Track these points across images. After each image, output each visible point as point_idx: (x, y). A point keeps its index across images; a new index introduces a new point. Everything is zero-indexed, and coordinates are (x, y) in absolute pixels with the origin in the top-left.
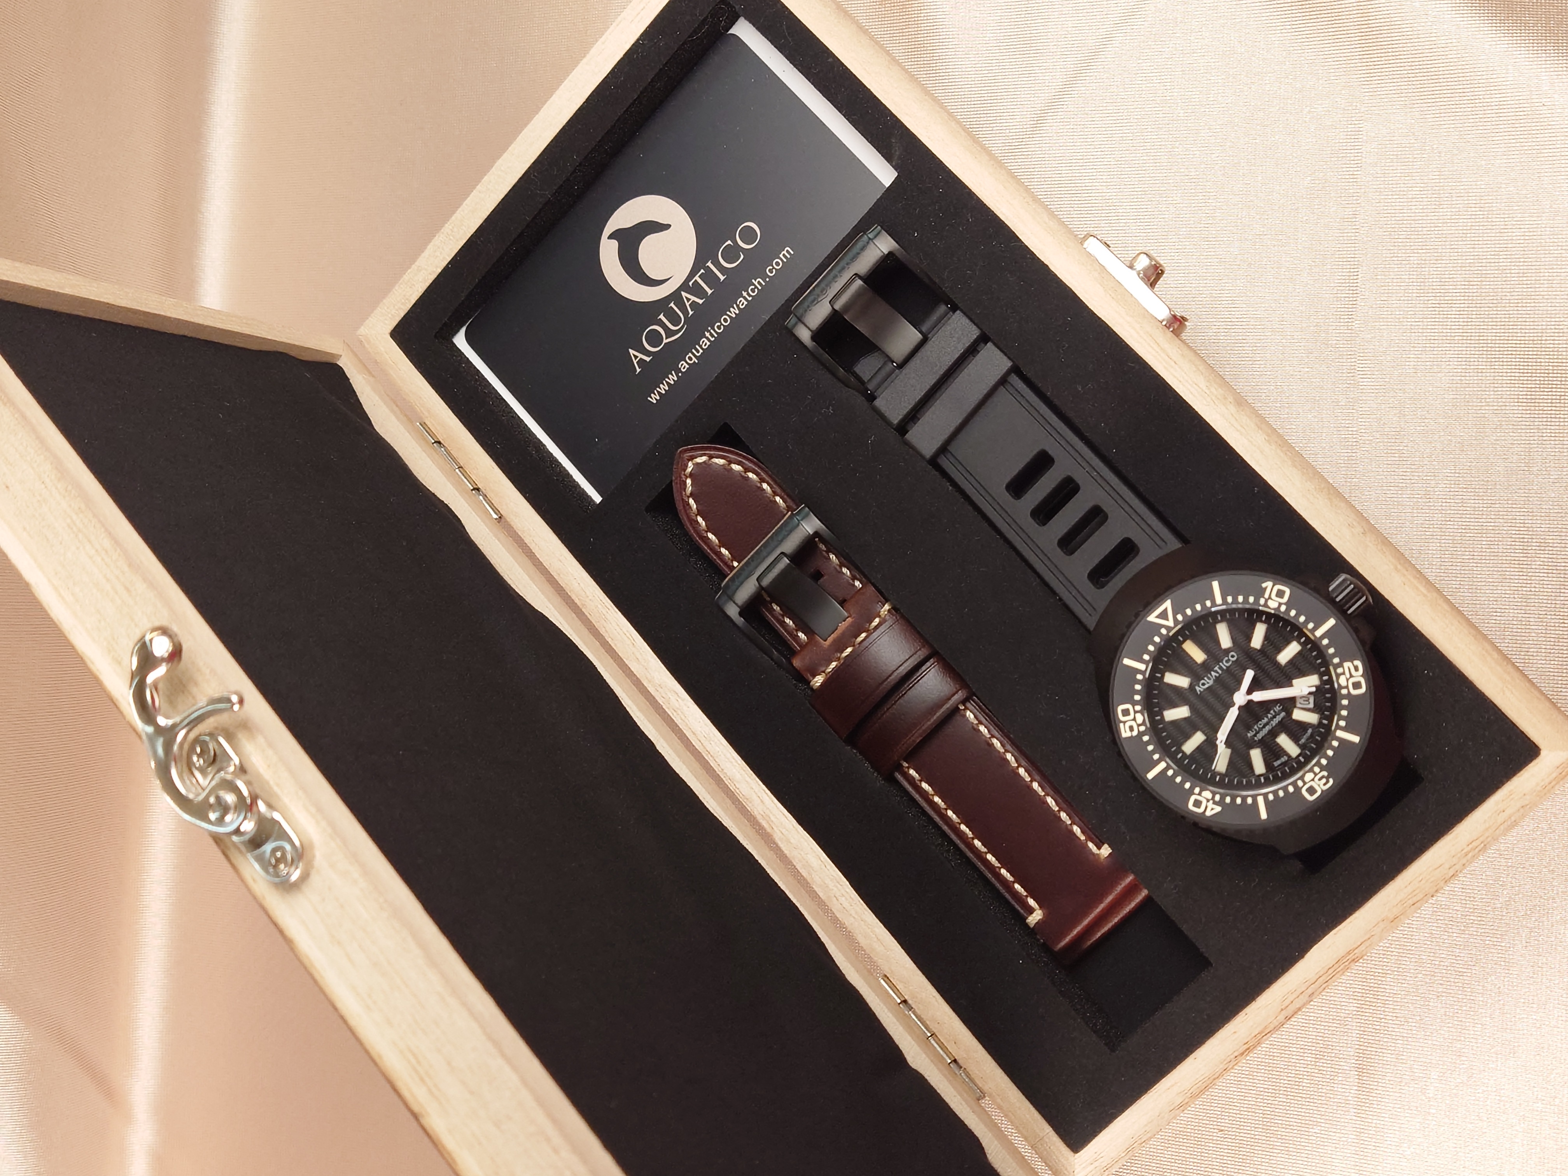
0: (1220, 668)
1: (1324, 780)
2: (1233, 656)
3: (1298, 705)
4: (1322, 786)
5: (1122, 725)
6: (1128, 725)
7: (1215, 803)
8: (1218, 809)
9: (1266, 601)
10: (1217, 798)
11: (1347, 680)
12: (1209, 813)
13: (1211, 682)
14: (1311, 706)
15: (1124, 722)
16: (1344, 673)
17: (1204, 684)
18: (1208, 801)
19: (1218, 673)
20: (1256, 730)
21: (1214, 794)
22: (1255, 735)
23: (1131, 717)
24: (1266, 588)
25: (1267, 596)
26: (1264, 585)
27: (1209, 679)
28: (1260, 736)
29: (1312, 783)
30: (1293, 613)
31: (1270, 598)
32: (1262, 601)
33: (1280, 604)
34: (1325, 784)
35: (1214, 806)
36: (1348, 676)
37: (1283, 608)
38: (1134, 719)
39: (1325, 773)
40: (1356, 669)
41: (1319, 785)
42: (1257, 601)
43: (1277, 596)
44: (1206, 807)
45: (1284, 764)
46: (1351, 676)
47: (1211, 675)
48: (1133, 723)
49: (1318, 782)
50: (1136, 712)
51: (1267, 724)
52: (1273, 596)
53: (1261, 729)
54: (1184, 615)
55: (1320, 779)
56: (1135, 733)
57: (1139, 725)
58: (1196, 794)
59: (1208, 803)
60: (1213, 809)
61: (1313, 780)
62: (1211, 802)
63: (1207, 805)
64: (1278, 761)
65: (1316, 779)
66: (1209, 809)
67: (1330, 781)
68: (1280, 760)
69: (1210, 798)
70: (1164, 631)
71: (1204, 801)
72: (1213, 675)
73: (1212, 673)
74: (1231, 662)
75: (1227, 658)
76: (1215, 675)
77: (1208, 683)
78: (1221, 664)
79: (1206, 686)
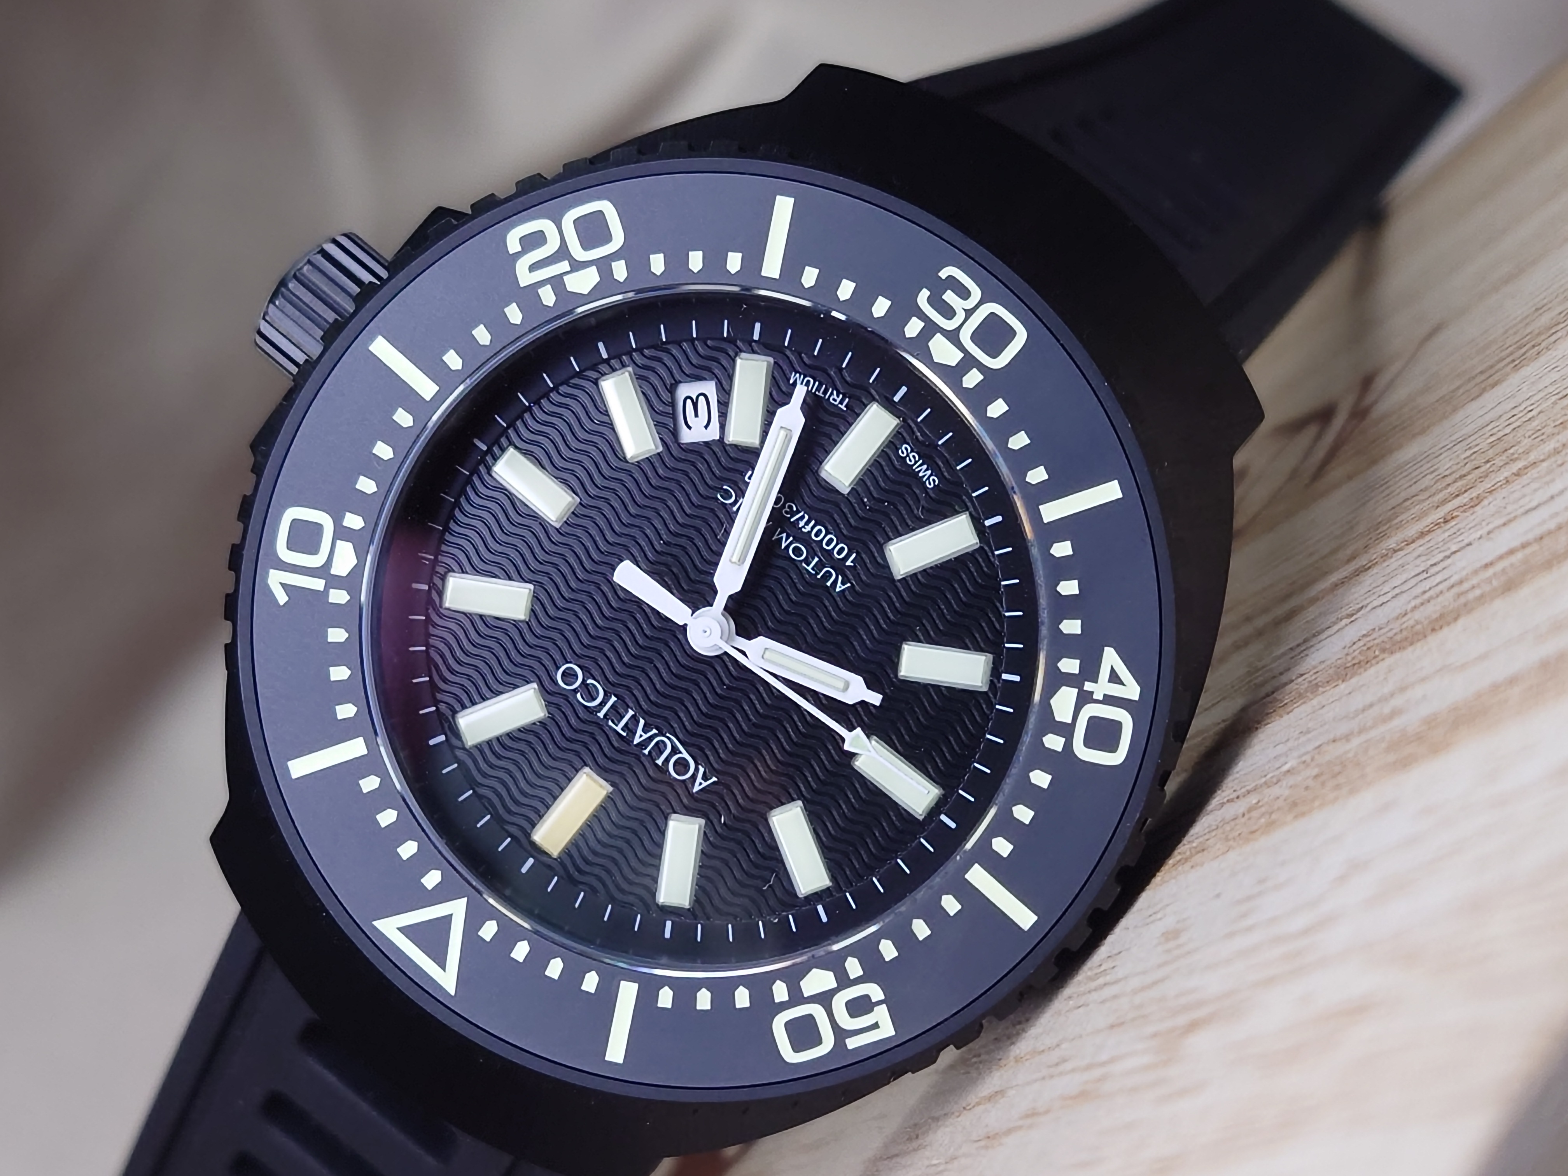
0: (616, 713)
2: (569, 676)
3: (713, 434)
4: (970, 304)
5: (852, 1043)
6: (847, 1022)
7: (1090, 671)
8: (1111, 658)
9: (334, 582)
10: (1070, 666)
11: (577, 266)
12: (1132, 690)
13: (669, 741)
14: (710, 388)
15: (841, 1034)
16: (557, 282)
17: (681, 765)
18: (1084, 698)
19: (634, 719)
20: (819, 566)
21: (1057, 680)
22: (839, 566)
23: (817, 1011)
24: (291, 590)
25: (318, 584)
26: (282, 598)
27: (659, 748)
28: (838, 549)
29: (965, 337)
30: (367, 485)
31: (323, 571)
32: (339, 597)
33: (341, 533)
35: (1104, 673)
36: (564, 266)
37: (354, 521)
38: (825, 999)
40: (535, 240)
41: (970, 313)
42: (337, 616)
43: (313, 550)
44: (1109, 700)
45: (928, 454)
46: (563, 253)
47: (643, 745)
48: (840, 1000)
50: (796, 999)
52: (314, 561)
53: (814, 548)
54: (420, 865)
55: (949, 313)
56: (875, 992)
57: (844, 981)
58: (1068, 745)
59: (1095, 697)
60: (1114, 678)
61: (953, 337)
62: (1088, 686)
63: (1101, 698)
64: (921, 474)
65: (949, 325)
66: (1115, 690)
67: (950, 277)
68: (914, 468)
69: (1076, 690)
70: (489, 930)
71: (1090, 710)
72: (645, 736)
73: (637, 740)
74: (590, 681)
75: (579, 695)
76: (645, 731)
77: (675, 751)
78: (601, 715)
79: (685, 755)
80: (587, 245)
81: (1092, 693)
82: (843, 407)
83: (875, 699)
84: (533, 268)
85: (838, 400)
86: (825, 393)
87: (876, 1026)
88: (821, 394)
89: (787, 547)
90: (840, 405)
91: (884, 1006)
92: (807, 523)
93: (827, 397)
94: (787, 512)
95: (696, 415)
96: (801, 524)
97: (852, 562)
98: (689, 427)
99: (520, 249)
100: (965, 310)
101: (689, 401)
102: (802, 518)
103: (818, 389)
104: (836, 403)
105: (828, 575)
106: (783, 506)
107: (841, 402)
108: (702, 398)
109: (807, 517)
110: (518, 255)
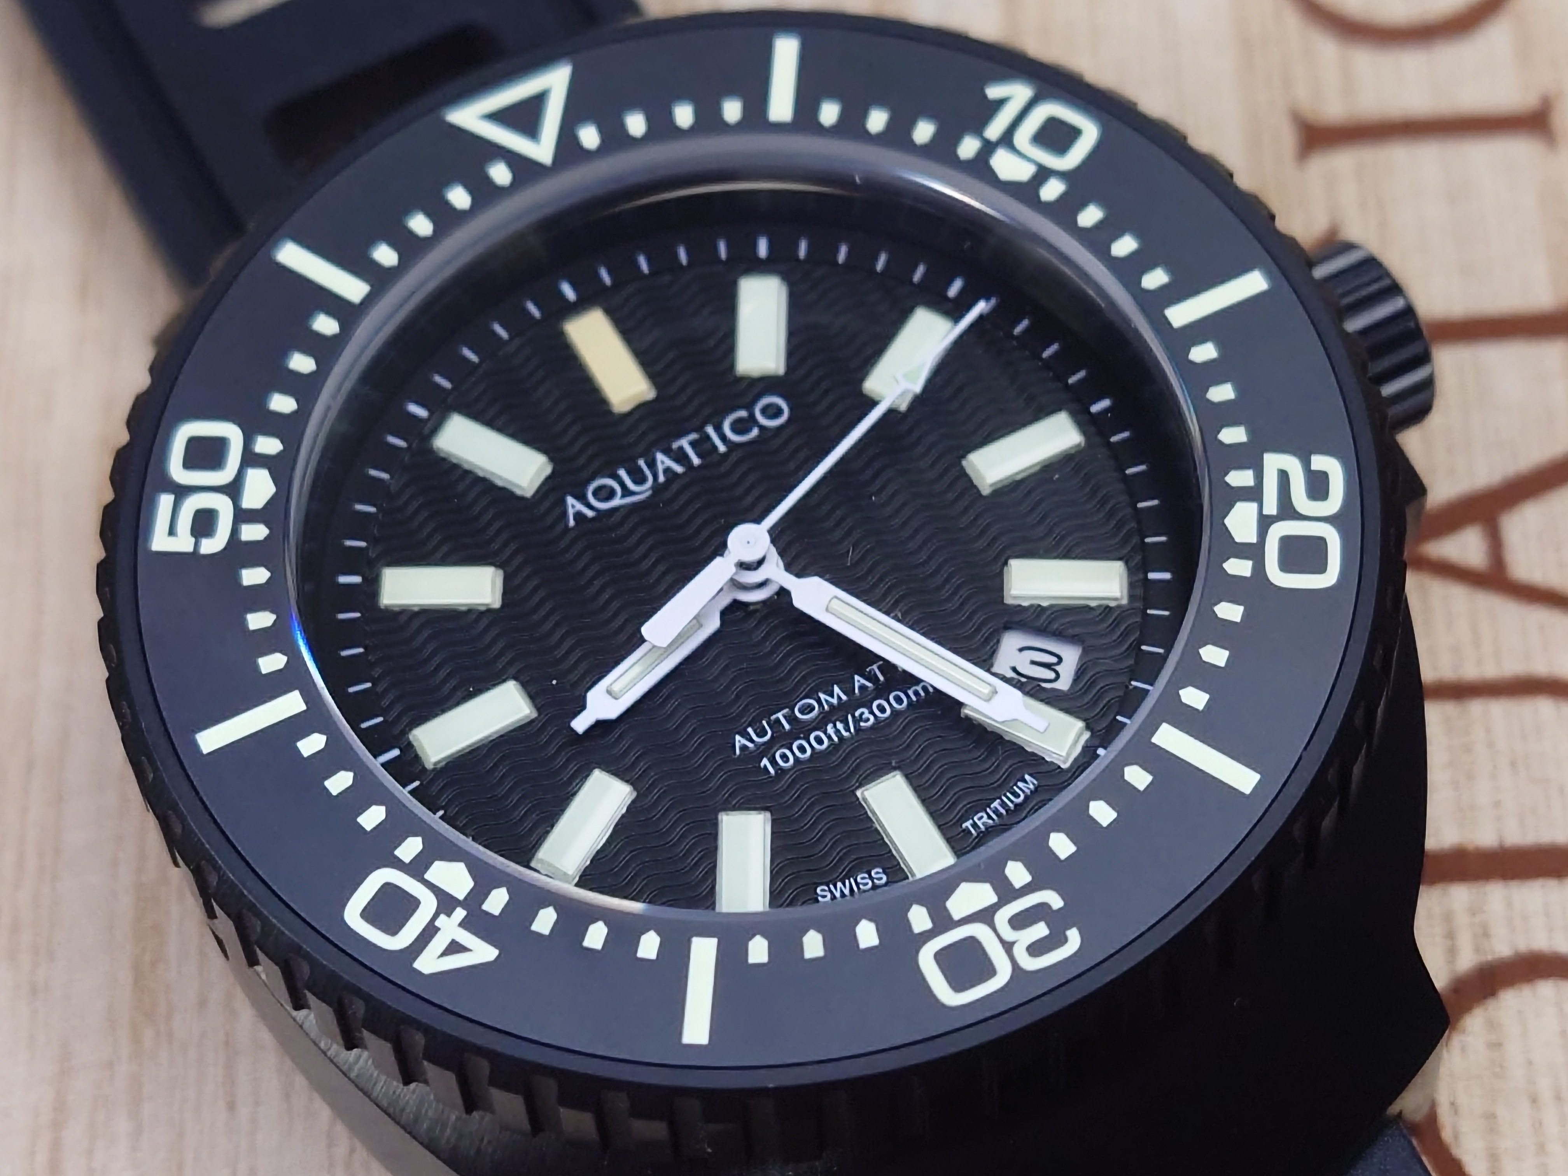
0: (703, 445)
1: (1040, 930)
2: (773, 412)
4: (1020, 953)
5: (166, 501)
6: (193, 503)
7: (478, 923)
9: (988, 148)
10: (496, 902)
11: (1265, 523)
12: (428, 963)
13: (643, 491)
15: (181, 492)
16: (1254, 494)
17: (606, 494)
18: (446, 903)
19: (687, 462)
20: (777, 727)
21: (485, 880)
22: (766, 750)
23: (224, 477)
24: (1000, 103)
25: (993, 132)
26: (994, 92)
27: (639, 479)
29: (979, 930)
30: (1090, 217)
31: (1007, 139)
32: (968, 148)
33: (1043, 174)
34: (1036, 949)
35: (466, 938)
36: (1271, 507)
37: (1052, 190)
38: (233, 490)
39: (1055, 901)
40: (1318, 488)
41: (1008, 947)
43: (1037, 140)
44: (430, 932)
46: (1287, 511)
47: (652, 465)
48: (223, 505)
49: (1009, 934)
50: (250, 459)
51: (838, 712)
52: (1023, 137)
53: (801, 730)
54: (612, 130)
55: (1019, 922)
56: (212, 545)
57: (242, 516)
58: (398, 864)
59: (442, 917)
60: (455, 948)
61: (986, 916)
62: (460, 913)
63: (437, 923)
64: (839, 884)
65: (1002, 917)
66: (439, 943)
67: (1065, 940)
68: (852, 881)
69: (461, 897)
70: (500, 174)
71: (428, 903)
72: (660, 468)
73: (660, 457)
74: (755, 432)
75: (743, 413)
76: (667, 471)
77: (626, 492)
78: (710, 430)
79: (617, 502)
80: (1286, 542)
81: (449, 915)
82: (968, 824)
83: (581, 724)
84: (1284, 477)
85: (979, 823)
86: (996, 811)
87: (172, 532)
88: (996, 804)
89: (819, 701)
90: (971, 821)
91: (190, 549)
92: (837, 732)
93: (988, 810)
94: (863, 713)
95: (1033, 663)
96: (840, 726)
97: (765, 766)
98: (1021, 650)
99: (1313, 467)
100: (1013, 943)
101: (1054, 660)
102: (848, 729)
103: (1003, 804)
104: (975, 819)
105: (762, 733)
106: (872, 712)
107: (975, 825)
108: (1052, 675)
109: (845, 734)
110: (1306, 464)
